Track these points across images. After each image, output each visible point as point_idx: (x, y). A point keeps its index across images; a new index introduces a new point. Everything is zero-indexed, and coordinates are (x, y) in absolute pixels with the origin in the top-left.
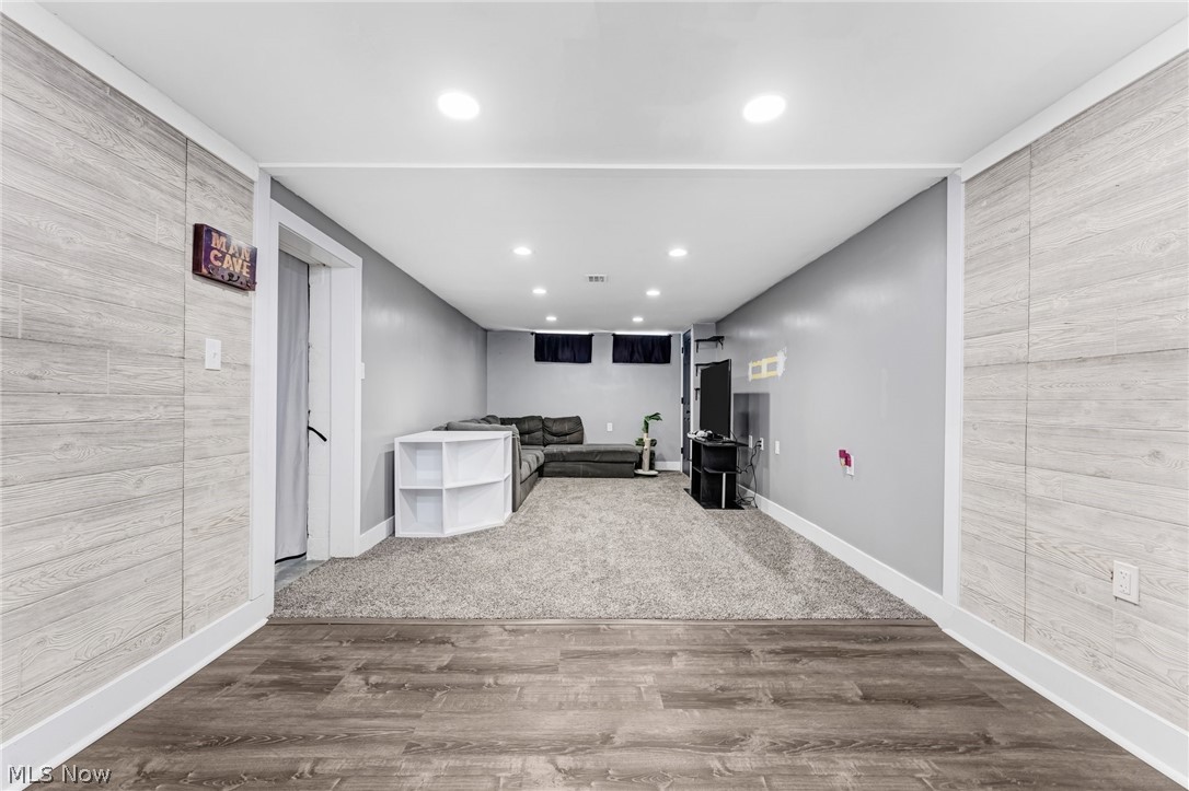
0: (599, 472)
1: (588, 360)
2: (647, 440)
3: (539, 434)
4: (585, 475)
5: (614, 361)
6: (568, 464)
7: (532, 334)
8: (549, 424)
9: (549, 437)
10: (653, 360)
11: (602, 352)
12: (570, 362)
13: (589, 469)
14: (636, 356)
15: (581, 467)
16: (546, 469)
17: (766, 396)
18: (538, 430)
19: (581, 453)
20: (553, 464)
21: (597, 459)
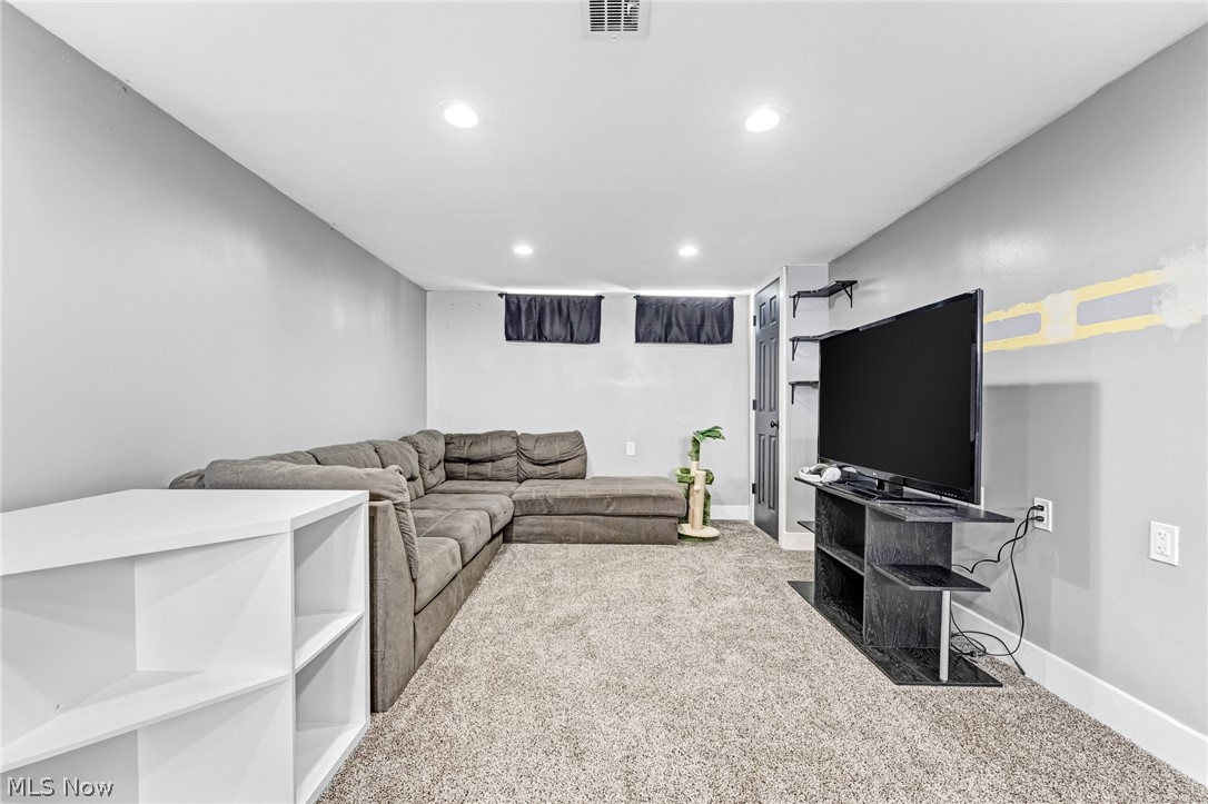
0: (614, 533)
1: (595, 338)
2: (698, 474)
3: (510, 462)
4: (588, 539)
5: (638, 340)
6: (556, 520)
7: (501, 295)
8: (526, 444)
9: (528, 468)
10: (703, 338)
11: (618, 324)
12: (564, 341)
13: (596, 529)
14: (675, 331)
15: (582, 524)
16: (516, 529)
17: (1084, 393)
18: (509, 455)
19: (581, 500)
20: (530, 519)
21: (610, 511)
